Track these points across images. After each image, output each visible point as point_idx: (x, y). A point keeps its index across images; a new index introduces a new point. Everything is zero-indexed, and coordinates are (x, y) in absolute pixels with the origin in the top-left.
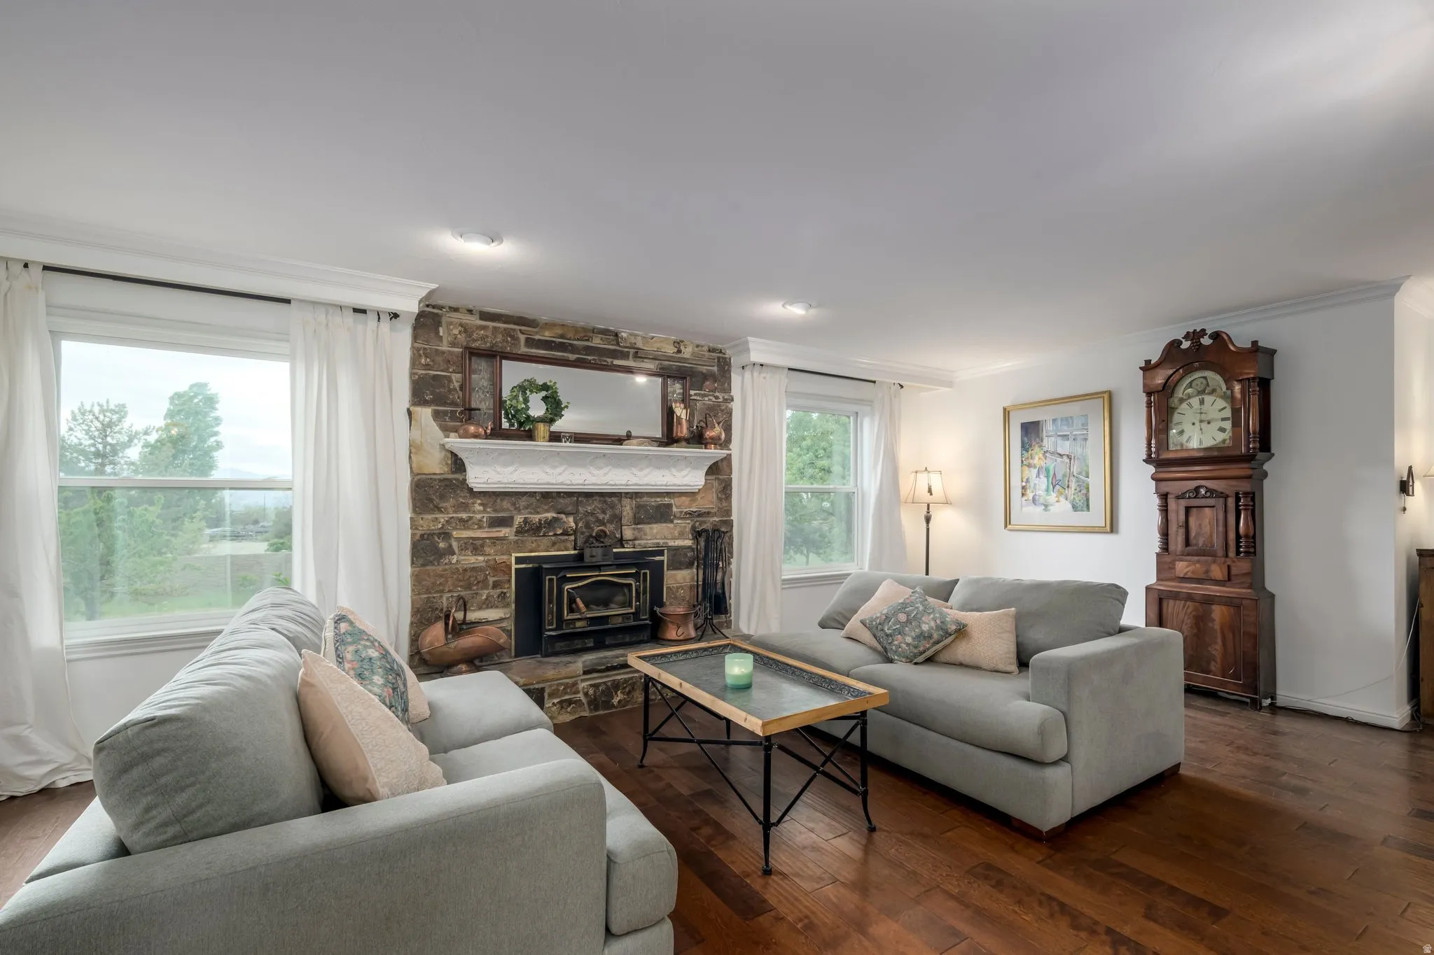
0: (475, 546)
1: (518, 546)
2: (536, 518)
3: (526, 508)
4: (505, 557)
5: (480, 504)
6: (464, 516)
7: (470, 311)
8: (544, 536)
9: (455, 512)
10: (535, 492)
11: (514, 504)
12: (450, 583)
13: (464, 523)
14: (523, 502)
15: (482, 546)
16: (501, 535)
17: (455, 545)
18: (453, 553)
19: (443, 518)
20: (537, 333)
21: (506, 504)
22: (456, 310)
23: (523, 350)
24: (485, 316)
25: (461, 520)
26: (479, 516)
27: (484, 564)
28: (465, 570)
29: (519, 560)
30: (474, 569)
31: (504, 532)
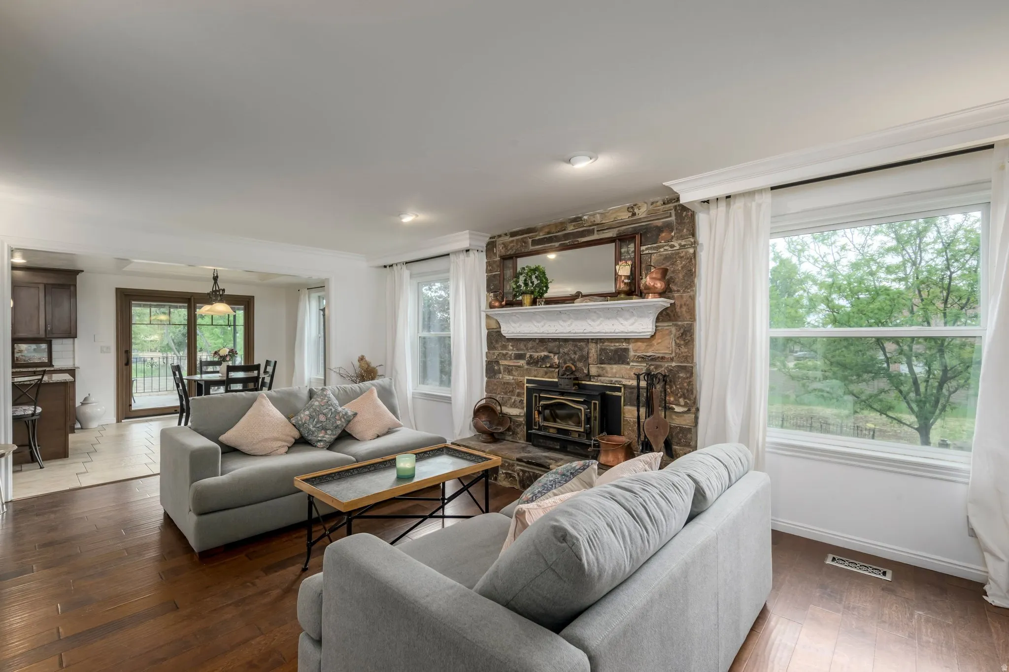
0: (509, 370)
1: (528, 372)
2: (536, 355)
3: (531, 348)
4: (522, 378)
5: (512, 346)
6: (504, 352)
7: (506, 234)
8: (540, 367)
9: (501, 350)
10: (536, 339)
11: (525, 346)
12: (499, 389)
13: (505, 356)
14: (530, 345)
15: (512, 370)
16: (519, 364)
17: (502, 368)
18: (500, 373)
19: (497, 352)
20: (536, 236)
21: (522, 346)
22: (500, 236)
23: (531, 248)
24: (513, 234)
25: (503, 354)
26: (510, 353)
27: (513, 381)
28: (504, 383)
29: (529, 381)
30: (508, 383)
31: (522, 362)
